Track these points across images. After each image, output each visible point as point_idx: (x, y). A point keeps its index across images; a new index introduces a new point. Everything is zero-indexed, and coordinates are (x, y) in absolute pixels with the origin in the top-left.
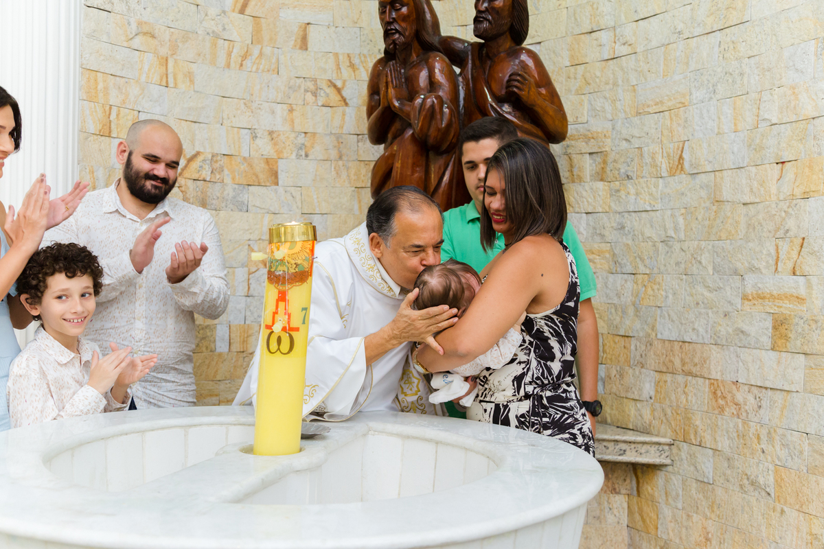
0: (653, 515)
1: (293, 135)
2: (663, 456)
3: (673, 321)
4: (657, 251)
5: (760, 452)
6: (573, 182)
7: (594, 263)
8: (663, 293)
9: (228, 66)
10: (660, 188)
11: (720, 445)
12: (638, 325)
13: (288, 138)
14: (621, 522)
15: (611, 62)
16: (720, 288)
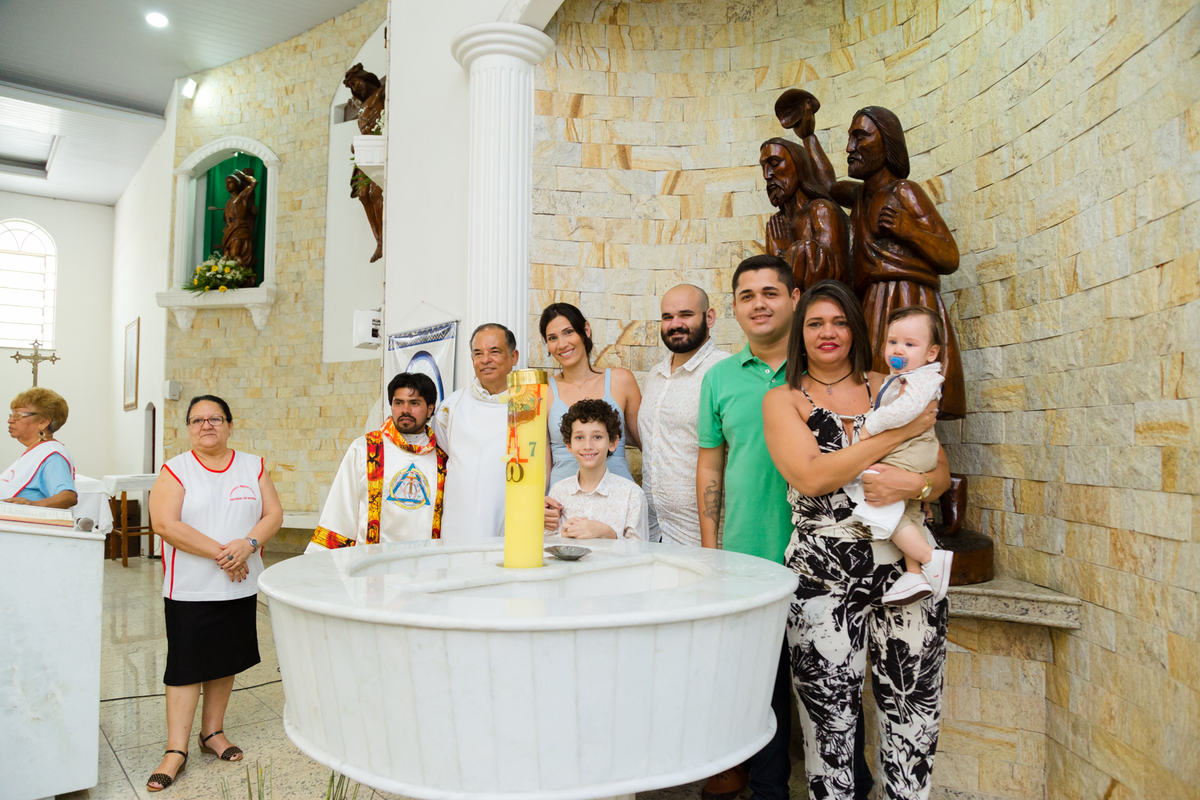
0: (1065, 685)
1: (722, 296)
2: (1071, 619)
3: (1078, 462)
4: (1061, 382)
5: (1155, 615)
6: (988, 313)
7: (1010, 400)
8: (1069, 430)
9: (659, 242)
10: (1061, 310)
11: (1120, 605)
12: (1049, 468)
13: (717, 299)
14: (1038, 692)
15: (1012, 179)
16: (1116, 420)
